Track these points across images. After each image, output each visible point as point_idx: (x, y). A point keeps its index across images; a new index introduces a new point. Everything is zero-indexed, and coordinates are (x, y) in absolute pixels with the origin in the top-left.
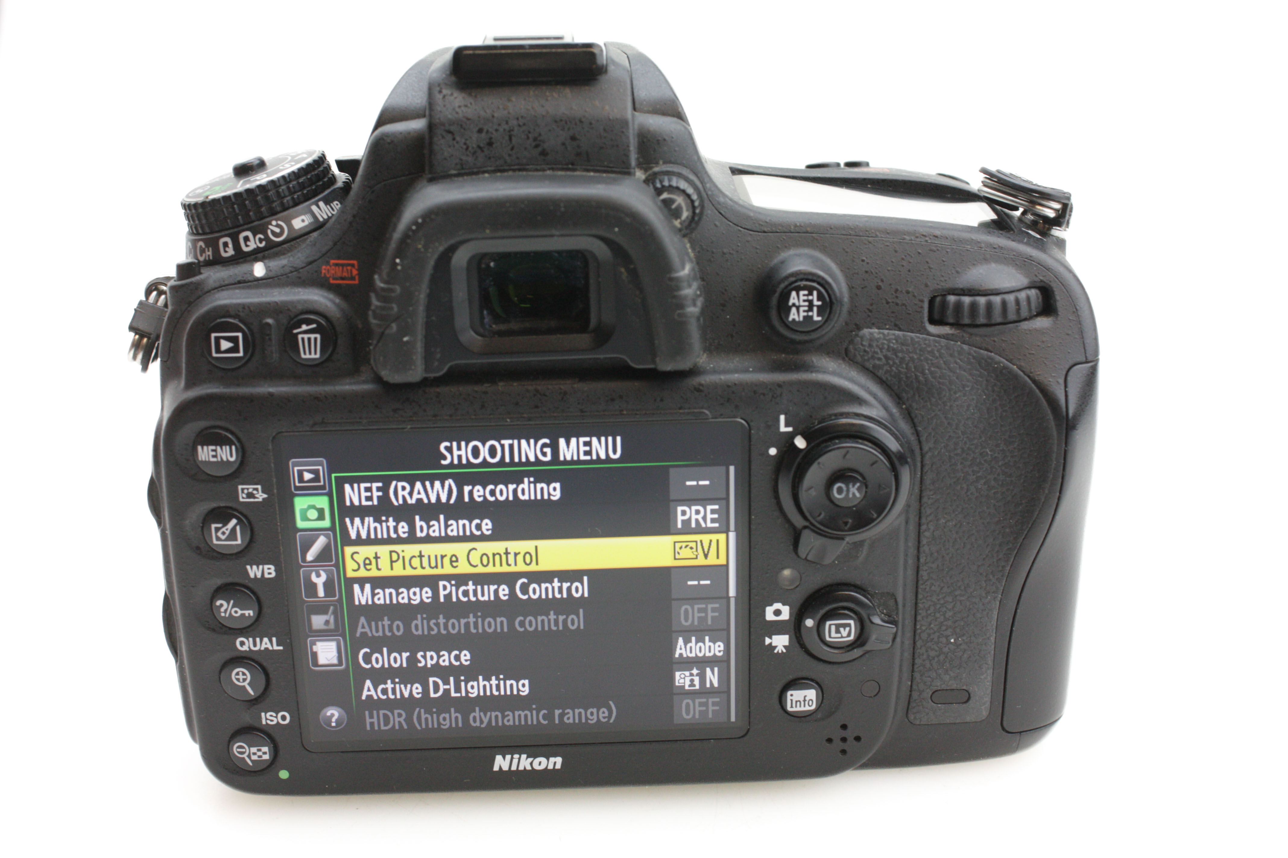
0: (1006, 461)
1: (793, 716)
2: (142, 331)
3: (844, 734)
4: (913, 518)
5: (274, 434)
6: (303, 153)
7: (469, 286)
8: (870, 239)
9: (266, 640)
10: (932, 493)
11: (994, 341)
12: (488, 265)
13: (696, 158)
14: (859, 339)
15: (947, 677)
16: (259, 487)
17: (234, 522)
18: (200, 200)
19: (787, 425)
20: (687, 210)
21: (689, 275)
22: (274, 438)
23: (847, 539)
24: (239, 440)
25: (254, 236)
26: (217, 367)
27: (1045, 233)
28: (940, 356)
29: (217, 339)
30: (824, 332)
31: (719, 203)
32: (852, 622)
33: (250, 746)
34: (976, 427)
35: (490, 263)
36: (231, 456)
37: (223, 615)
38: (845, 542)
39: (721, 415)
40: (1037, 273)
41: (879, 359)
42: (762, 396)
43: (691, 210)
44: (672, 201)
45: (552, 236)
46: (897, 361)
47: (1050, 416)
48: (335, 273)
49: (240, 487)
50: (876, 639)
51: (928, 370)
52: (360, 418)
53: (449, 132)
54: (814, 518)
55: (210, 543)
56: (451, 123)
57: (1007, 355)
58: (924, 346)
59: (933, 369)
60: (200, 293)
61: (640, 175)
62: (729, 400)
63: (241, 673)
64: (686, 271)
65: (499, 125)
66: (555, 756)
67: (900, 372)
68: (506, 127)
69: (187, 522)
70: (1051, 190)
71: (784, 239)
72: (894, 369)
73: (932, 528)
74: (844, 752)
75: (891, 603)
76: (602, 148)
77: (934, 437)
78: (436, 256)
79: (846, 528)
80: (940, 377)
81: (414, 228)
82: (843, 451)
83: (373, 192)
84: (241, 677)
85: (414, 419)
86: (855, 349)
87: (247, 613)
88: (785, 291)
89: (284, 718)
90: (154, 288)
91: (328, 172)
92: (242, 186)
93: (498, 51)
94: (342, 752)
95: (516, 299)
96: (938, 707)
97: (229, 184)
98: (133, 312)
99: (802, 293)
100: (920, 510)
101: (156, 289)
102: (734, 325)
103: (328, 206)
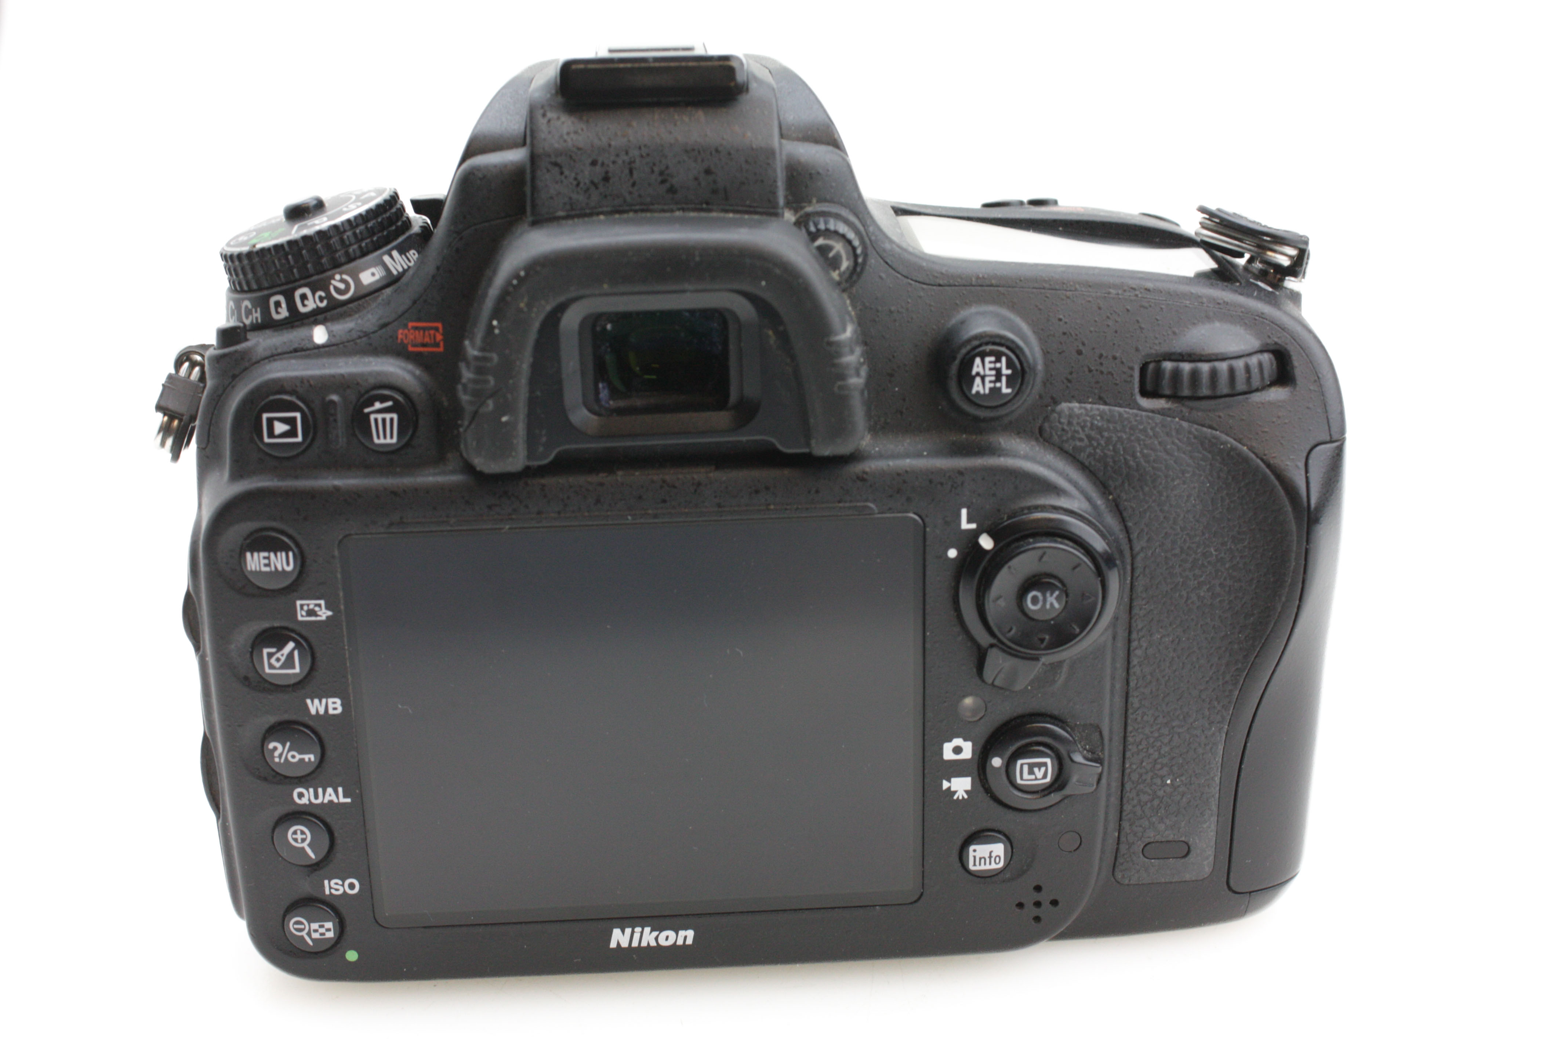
0: (1235, 562)
1: (975, 876)
2: (171, 411)
3: (1037, 897)
4: (1122, 634)
5: (340, 537)
6: (370, 191)
7: (581, 355)
8: (1069, 293)
9: (330, 790)
10: (1144, 602)
11: (1220, 417)
12: (604, 329)
13: (856, 195)
14: (1056, 415)
15: (1162, 827)
16: (322, 602)
17: (291, 645)
18: (245, 249)
19: (969, 521)
20: (848, 259)
21: (851, 339)
22: (340, 542)
23: (1043, 660)
24: (297, 545)
25: (314, 294)
26: (270, 455)
27: (1277, 284)
28: (1154, 435)
29: (270, 421)
30: (1014, 408)
31: (884, 250)
32: (1048, 761)
33: (310, 921)
34: (1198, 521)
35: (606, 324)
36: (288, 564)
37: (277, 760)
38: (1041, 663)
39: (890, 509)
40: (1270, 334)
41: (1081, 440)
42: (939, 486)
43: (852, 259)
44: (829, 248)
45: (684, 291)
46: (1102, 442)
47: (1289, 508)
48: (415, 337)
49: (299, 603)
50: (1077, 781)
51: (1141, 452)
52: (448, 517)
53: (556, 164)
54: (1004, 635)
55: (261, 672)
56: (559, 153)
57: (1235, 434)
58: (1135, 423)
59: (1145, 451)
60: (247, 364)
61: (789, 216)
62: (899, 491)
63: (299, 832)
64: (847, 333)
65: (617, 155)
66: (686, 929)
67: (1105, 454)
68: (626, 158)
69: (233, 646)
70: (1284, 233)
71: (963, 294)
72: (1098, 451)
73: (1145, 645)
74: (1037, 919)
75: (1096, 736)
76: (743, 183)
77: (1147, 534)
78: (542, 316)
79: (1043, 646)
80: (1154, 461)
81: (515, 282)
82: (1040, 552)
83: (461, 239)
84: (299, 836)
85: (514, 517)
86: (1051, 428)
87: (306, 757)
88: (968, 357)
89: (352, 886)
90: (185, 358)
91: (402, 215)
92: (296, 232)
93: (616, 66)
94: (425, 927)
95: (638, 369)
96: (1151, 863)
97: (280, 230)
98: (160, 388)
99: (988, 359)
100: (1130, 623)
101: (189, 359)
102: (904, 400)
103: (403, 256)
